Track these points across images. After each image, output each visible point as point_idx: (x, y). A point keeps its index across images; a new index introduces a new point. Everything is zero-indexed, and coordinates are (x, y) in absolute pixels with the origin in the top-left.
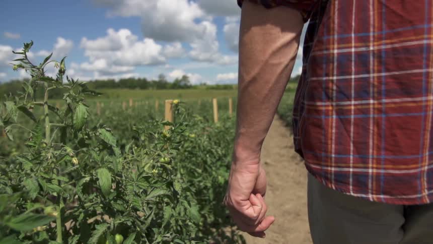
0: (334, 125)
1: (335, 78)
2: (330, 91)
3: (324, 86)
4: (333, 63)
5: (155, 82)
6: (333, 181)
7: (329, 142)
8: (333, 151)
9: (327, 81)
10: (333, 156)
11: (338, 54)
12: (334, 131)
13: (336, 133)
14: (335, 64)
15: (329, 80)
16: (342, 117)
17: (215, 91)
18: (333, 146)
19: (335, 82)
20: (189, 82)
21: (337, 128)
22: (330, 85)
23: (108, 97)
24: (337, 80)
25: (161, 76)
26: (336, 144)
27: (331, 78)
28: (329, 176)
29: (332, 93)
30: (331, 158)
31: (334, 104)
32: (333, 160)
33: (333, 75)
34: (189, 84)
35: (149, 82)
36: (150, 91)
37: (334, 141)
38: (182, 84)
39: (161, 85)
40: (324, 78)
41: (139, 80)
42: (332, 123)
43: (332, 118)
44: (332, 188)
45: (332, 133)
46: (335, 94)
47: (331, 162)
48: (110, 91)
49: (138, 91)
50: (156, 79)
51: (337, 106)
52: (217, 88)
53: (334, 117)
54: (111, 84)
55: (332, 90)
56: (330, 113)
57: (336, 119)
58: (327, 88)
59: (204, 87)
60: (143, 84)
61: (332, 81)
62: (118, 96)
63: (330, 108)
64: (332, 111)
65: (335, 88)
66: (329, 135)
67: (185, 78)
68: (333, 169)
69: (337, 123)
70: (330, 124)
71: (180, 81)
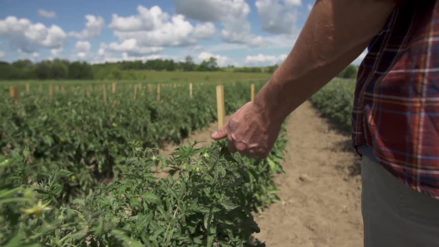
0: (422, 123)
1: (427, 70)
2: (420, 85)
3: (412, 80)
4: (426, 53)
5: (182, 64)
6: (418, 183)
7: (415, 142)
8: (420, 151)
9: (417, 75)
10: (419, 157)
11: (434, 43)
12: (421, 130)
13: (424, 133)
14: (429, 54)
15: (420, 73)
16: (432, 115)
17: (243, 74)
18: (420, 146)
19: (427, 75)
20: (216, 64)
21: (425, 126)
22: (420, 78)
23: (135, 78)
24: (430, 73)
25: (188, 58)
26: (424, 144)
27: (422, 70)
28: (414, 178)
29: (422, 88)
30: (417, 159)
31: (424, 100)
32: (419, 162)
33: (425, 67)
34: (216, 66)
35: (176, 64)
36: (177, 73)
37: (421, 141)
38: (210, 66)
39: (188, 67)
40: (414, 71)
41: (166, 61)
42: (419, 120)
43: (420, 116)
44: (417, 190)
45: (418, 133)
46: (425, 89)
47: (417, 164)
48: (137, 73)
49: (165, 73)
50: (183, 61)
51: (427, 102)
52: (245, 70)
53: (423, 114)
54: (139, 66)
55: (423, 84)
56: (418, 110)
57: (425, 117)
58: (416, 82)
59: (232, 70)
60: (170, 66)
61: (423, 74)
62: (145, 78)
63: (418, 105)
64: (420, 107)
65: (426, 82)
66: (416, 135)
67: (212, 60)
68: (419, 171)
69: (425, 121)
70: (417, 123)
71: (208, 63)
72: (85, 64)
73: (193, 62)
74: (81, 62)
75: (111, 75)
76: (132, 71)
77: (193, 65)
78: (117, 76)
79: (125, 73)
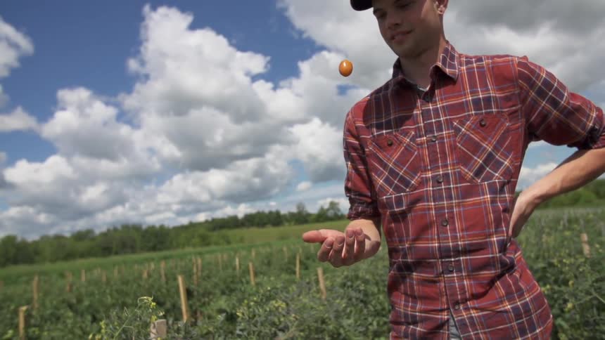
20: (339, 210)
25: (300, 205)
36: (287, 228)
41: (271, 213)
60: (275, 219)
62: (242, 239)
67: (333, 205)
71: (328, 210)
72: (162, 227)
73: (306, 211)
74: (157, 225)
75: (196, 240)
76: (225, 232)
77: (309, 215)
78: (205, 241)
79: (215, 235)
